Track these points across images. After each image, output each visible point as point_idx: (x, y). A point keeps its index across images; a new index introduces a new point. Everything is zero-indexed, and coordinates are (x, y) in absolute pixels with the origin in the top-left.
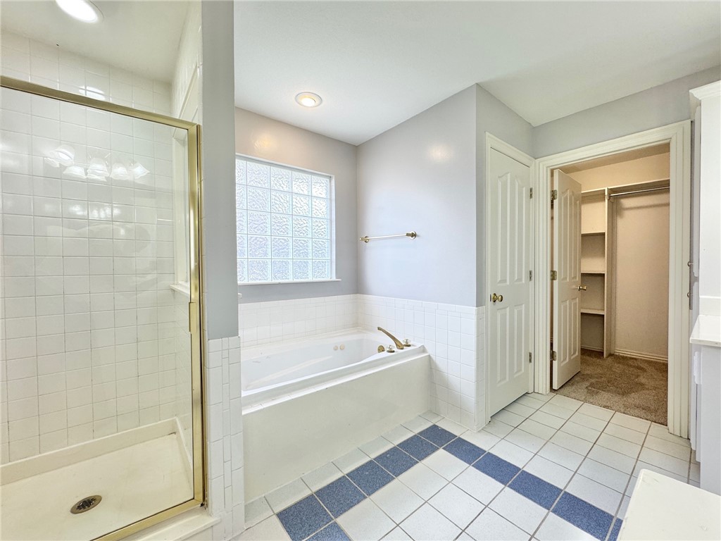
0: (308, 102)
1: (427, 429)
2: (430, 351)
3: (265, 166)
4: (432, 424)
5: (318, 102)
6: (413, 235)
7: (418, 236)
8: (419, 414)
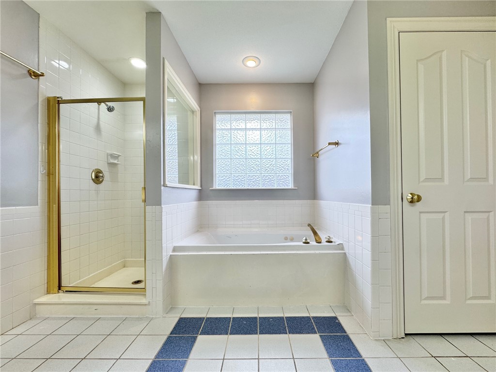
0: (251, 64)
1: (324, 317)
2: (346, 251)
3: (241, 115)
4: (333, 315)
5: (258, 63)
6: (337, 144)
7: (340, 144)
8: (331, 305)
